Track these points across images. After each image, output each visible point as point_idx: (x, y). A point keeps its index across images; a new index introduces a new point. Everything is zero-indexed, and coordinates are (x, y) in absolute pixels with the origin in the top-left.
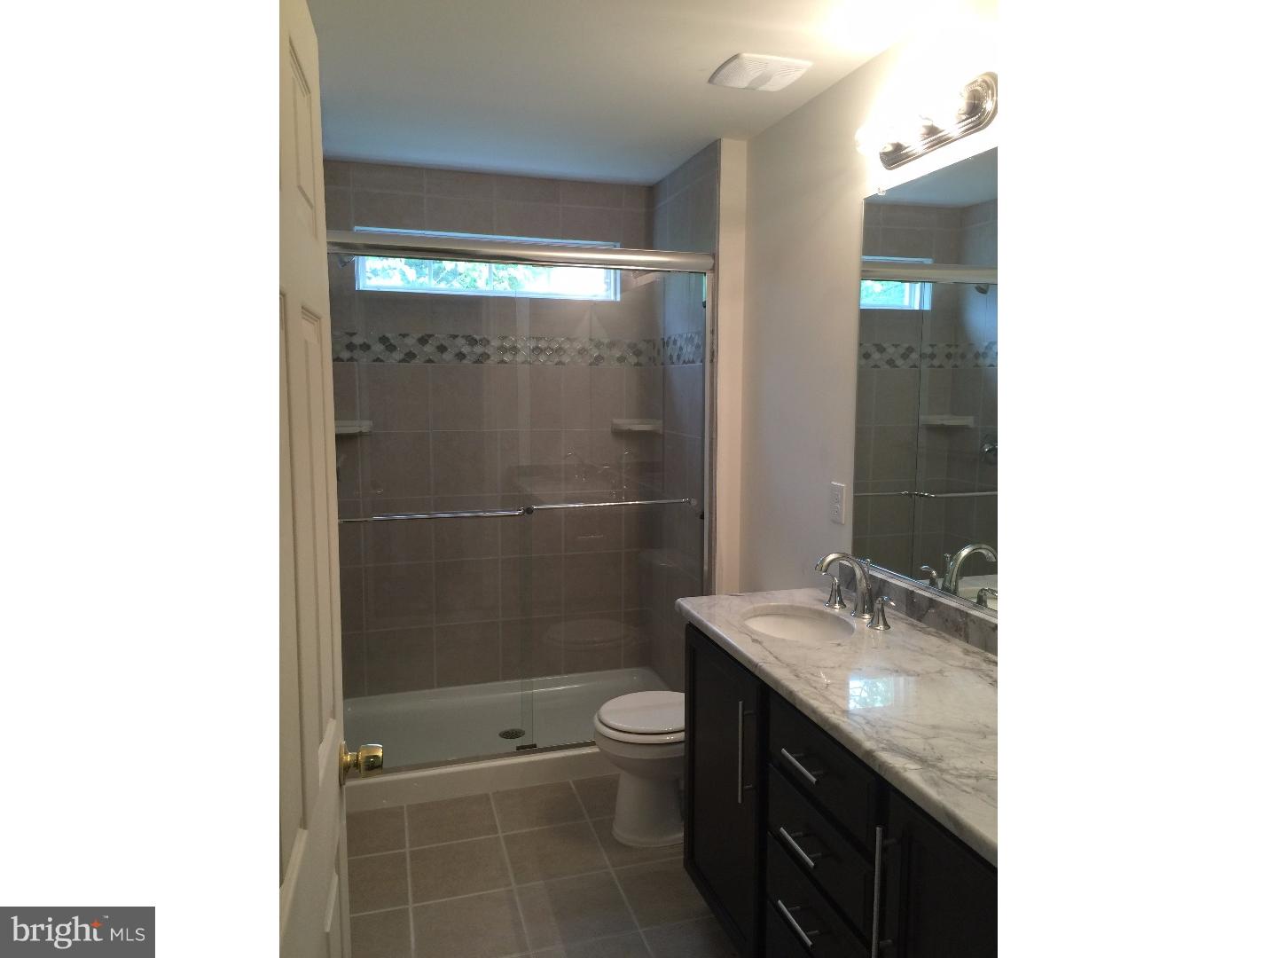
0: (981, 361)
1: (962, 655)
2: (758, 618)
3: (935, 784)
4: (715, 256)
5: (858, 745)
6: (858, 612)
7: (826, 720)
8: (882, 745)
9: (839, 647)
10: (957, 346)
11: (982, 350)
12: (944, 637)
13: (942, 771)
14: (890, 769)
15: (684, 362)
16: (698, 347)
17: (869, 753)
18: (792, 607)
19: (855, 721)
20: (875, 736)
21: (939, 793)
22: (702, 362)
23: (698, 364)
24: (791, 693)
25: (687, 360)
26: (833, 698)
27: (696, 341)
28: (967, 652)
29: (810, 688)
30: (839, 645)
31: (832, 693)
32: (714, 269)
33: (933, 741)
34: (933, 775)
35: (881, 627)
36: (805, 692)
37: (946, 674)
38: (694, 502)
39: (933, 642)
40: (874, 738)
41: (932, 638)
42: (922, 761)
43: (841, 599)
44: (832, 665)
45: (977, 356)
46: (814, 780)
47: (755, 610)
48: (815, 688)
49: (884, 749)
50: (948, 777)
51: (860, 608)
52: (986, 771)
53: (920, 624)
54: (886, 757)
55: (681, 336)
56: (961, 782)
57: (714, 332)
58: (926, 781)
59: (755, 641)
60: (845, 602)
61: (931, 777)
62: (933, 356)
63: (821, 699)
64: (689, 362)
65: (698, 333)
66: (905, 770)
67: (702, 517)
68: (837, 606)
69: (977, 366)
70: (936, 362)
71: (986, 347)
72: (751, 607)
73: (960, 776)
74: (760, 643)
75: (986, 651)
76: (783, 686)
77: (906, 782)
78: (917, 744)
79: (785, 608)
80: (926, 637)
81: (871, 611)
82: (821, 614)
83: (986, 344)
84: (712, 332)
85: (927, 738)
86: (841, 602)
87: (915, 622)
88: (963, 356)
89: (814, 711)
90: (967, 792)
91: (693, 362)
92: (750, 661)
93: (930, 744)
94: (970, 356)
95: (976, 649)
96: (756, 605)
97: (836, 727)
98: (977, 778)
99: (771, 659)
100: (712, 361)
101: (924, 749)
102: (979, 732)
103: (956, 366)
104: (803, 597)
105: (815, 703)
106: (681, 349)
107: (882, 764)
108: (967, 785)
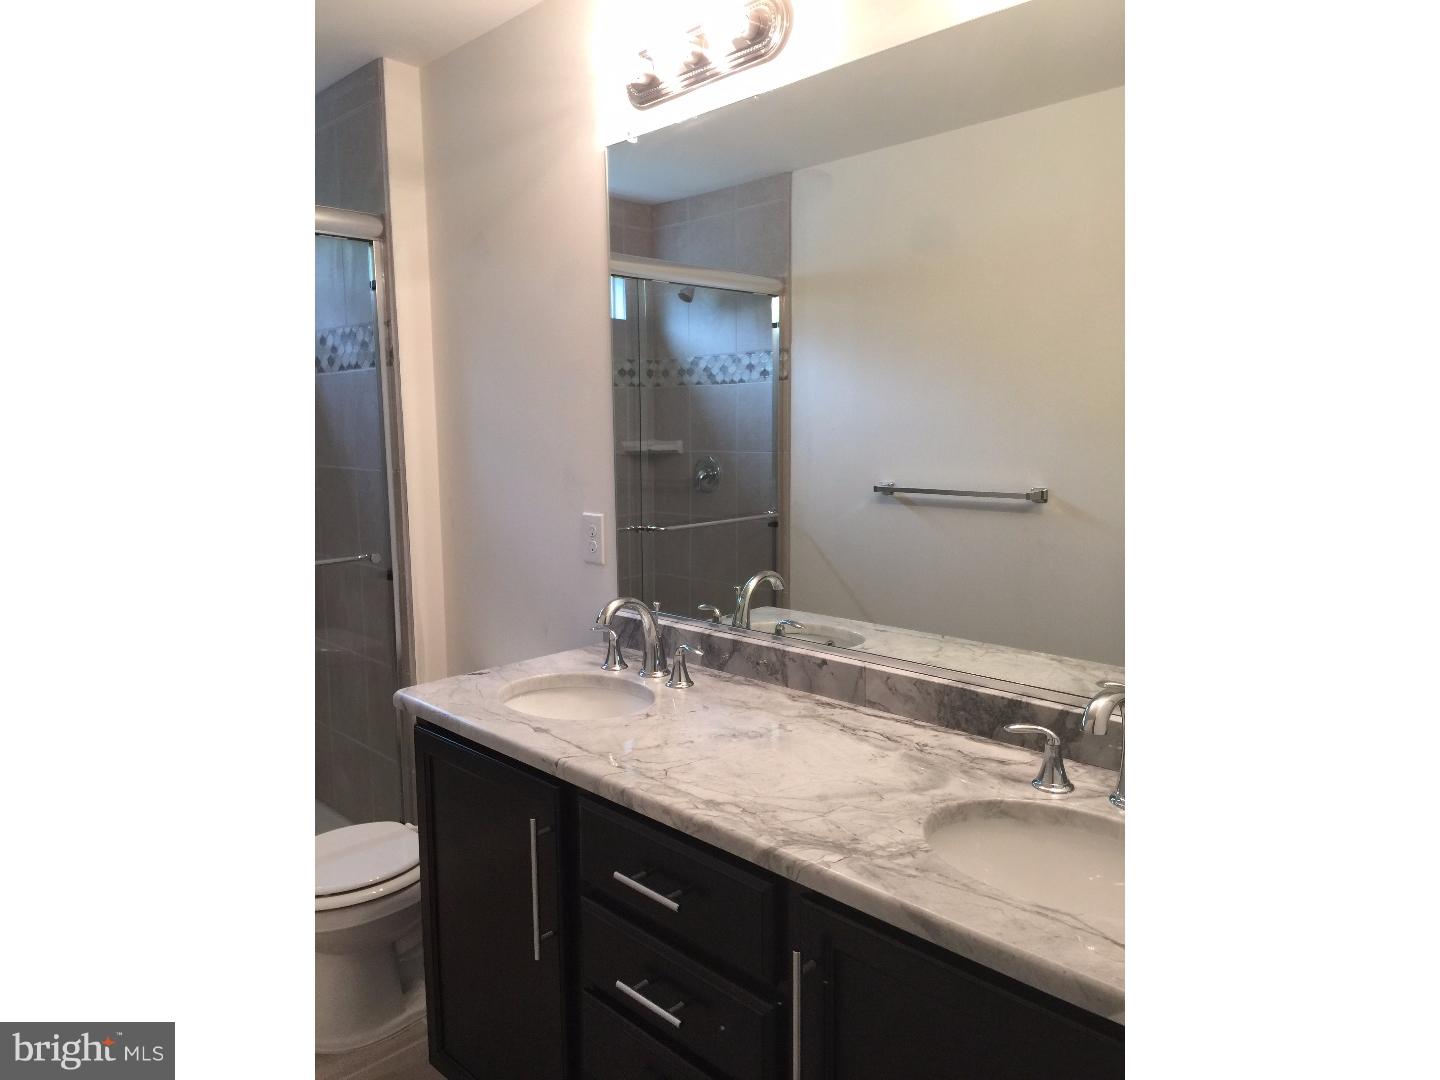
0: (686, 378)
1: (789, 702)
2: (520, 698)
3: (874, 876)
4: (384, 219)
5: (749, 845)
6: (647, 670)
7: (689, 820)
8: (781, 838)
9: (650, 719)
10: (657, 362)
11: (686, 366)
12: (757, 685)
13: (869, 854)
14: (806, 869)
15: (342, 368)
16: (364, 345)
17: (768, 853)
18: (560, 678)
19: (729, 813)
20: (764, 827)
21: (886, 888)
22: (373, 365)
23: (366, 368)
24: (623, 792)
25: (345, 365)
26: (683, 787)
27: (360, 337)
28: (793, 698)
29: (646, 781)
30: (648, 715)
31: (678, 781)
32: (385, 237)
33: (832, 817)
34: (863, 863)
35: (684, 684)
36: (644, 786)
37: (789, 727)
38: (376, 558)
39: (750, 692)
40: (764, 831)
41: (747, 687)
42: (837, 847)
43: (621, 658)
44: (656, 743)
45: (681, 372)
46: (674, 906)
47: (513, 688)
48: (652, 778)
49: (786, 843)
50: (880, 862)
51: (649, 663)
52: (913, 841)
53: (724, 674)
54: (793, 853)
55: (333, 332)
56: (899, 865)
57: (390, 322)
58: (860, 874)
59: (537, 730)
60: (625, 660)
61: (863, 867)
62: (632, 373)
63: (668, 791)
64: (350, 367)
65: (364, 326)
66: (828, 864)
67: (390, 577)
68: (617, 667)
69: (682, 384)
70: (636, 380)
71: (692, 363)
72: (507, 685)
73: (892, 856)
74: (546, 731)
75: (812, 692)
76: (608, 786)
77: (835, 881)
78: (815, 825)
79: (550, 680)
80: (739, 688)
81: (663, 667)
82: (600, 681)
83: (690, 359)
84: (388, 324)
85: (823, 815)
86: (622, 662)
87: (716, 672)
88: (666, 373)
89: (666, 811)
90: (915, 877)
91: (357, 366)
92: (544, 760)
93: (832, 823)
94: (674, 373)
95: (802, 693)
96: (513, 682)
97: (707, 827)
98: (912, 854)
99: (573, 751)
100: (390, 363)
101: (830, 831)
102: (872, 793)
103: (658, 385)
104: (568, 662)
105: (666, 800)
106: (334, 349)
107: (793, 865)
108: (906, 866)
